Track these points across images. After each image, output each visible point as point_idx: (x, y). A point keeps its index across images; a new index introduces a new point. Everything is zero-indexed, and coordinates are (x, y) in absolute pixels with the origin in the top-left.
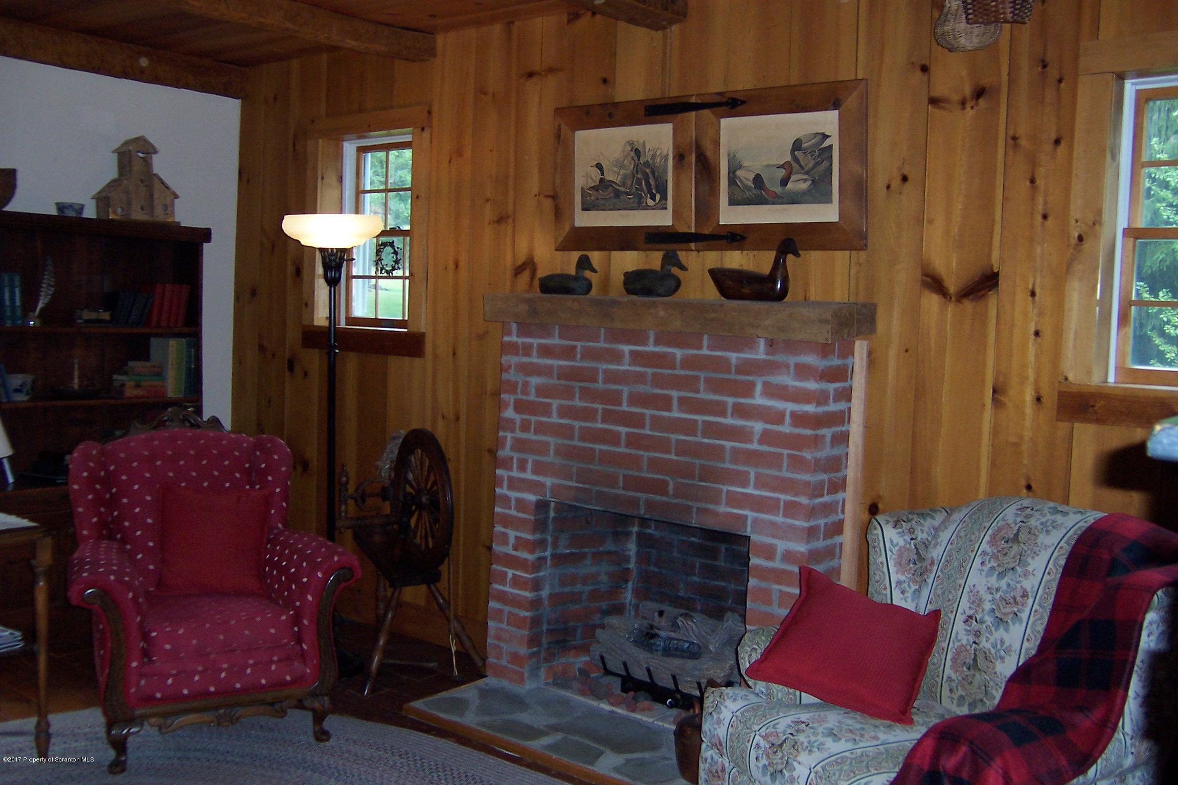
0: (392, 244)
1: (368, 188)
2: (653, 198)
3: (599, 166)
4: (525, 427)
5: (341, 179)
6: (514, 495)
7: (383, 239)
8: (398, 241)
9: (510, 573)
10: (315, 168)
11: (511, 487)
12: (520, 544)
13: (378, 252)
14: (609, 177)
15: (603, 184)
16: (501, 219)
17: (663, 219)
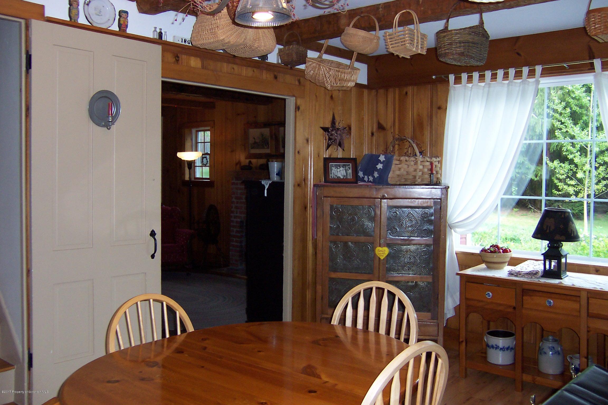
0: (206, 157)
1: (199, 142)
2: (266, 146)
3: (254, 138)
4: (237, 203)
5: (192, 140)
6: (235, 220)
7: (204, 156)
8: (208, 157)
9: (234, 239)
10: (184, 137)
11: (234, 218)
12: (237, 232)
13: (202, 160)
14: (257, 141)
15: (255, 143)
16: (232, 151)
17: (267, 151)
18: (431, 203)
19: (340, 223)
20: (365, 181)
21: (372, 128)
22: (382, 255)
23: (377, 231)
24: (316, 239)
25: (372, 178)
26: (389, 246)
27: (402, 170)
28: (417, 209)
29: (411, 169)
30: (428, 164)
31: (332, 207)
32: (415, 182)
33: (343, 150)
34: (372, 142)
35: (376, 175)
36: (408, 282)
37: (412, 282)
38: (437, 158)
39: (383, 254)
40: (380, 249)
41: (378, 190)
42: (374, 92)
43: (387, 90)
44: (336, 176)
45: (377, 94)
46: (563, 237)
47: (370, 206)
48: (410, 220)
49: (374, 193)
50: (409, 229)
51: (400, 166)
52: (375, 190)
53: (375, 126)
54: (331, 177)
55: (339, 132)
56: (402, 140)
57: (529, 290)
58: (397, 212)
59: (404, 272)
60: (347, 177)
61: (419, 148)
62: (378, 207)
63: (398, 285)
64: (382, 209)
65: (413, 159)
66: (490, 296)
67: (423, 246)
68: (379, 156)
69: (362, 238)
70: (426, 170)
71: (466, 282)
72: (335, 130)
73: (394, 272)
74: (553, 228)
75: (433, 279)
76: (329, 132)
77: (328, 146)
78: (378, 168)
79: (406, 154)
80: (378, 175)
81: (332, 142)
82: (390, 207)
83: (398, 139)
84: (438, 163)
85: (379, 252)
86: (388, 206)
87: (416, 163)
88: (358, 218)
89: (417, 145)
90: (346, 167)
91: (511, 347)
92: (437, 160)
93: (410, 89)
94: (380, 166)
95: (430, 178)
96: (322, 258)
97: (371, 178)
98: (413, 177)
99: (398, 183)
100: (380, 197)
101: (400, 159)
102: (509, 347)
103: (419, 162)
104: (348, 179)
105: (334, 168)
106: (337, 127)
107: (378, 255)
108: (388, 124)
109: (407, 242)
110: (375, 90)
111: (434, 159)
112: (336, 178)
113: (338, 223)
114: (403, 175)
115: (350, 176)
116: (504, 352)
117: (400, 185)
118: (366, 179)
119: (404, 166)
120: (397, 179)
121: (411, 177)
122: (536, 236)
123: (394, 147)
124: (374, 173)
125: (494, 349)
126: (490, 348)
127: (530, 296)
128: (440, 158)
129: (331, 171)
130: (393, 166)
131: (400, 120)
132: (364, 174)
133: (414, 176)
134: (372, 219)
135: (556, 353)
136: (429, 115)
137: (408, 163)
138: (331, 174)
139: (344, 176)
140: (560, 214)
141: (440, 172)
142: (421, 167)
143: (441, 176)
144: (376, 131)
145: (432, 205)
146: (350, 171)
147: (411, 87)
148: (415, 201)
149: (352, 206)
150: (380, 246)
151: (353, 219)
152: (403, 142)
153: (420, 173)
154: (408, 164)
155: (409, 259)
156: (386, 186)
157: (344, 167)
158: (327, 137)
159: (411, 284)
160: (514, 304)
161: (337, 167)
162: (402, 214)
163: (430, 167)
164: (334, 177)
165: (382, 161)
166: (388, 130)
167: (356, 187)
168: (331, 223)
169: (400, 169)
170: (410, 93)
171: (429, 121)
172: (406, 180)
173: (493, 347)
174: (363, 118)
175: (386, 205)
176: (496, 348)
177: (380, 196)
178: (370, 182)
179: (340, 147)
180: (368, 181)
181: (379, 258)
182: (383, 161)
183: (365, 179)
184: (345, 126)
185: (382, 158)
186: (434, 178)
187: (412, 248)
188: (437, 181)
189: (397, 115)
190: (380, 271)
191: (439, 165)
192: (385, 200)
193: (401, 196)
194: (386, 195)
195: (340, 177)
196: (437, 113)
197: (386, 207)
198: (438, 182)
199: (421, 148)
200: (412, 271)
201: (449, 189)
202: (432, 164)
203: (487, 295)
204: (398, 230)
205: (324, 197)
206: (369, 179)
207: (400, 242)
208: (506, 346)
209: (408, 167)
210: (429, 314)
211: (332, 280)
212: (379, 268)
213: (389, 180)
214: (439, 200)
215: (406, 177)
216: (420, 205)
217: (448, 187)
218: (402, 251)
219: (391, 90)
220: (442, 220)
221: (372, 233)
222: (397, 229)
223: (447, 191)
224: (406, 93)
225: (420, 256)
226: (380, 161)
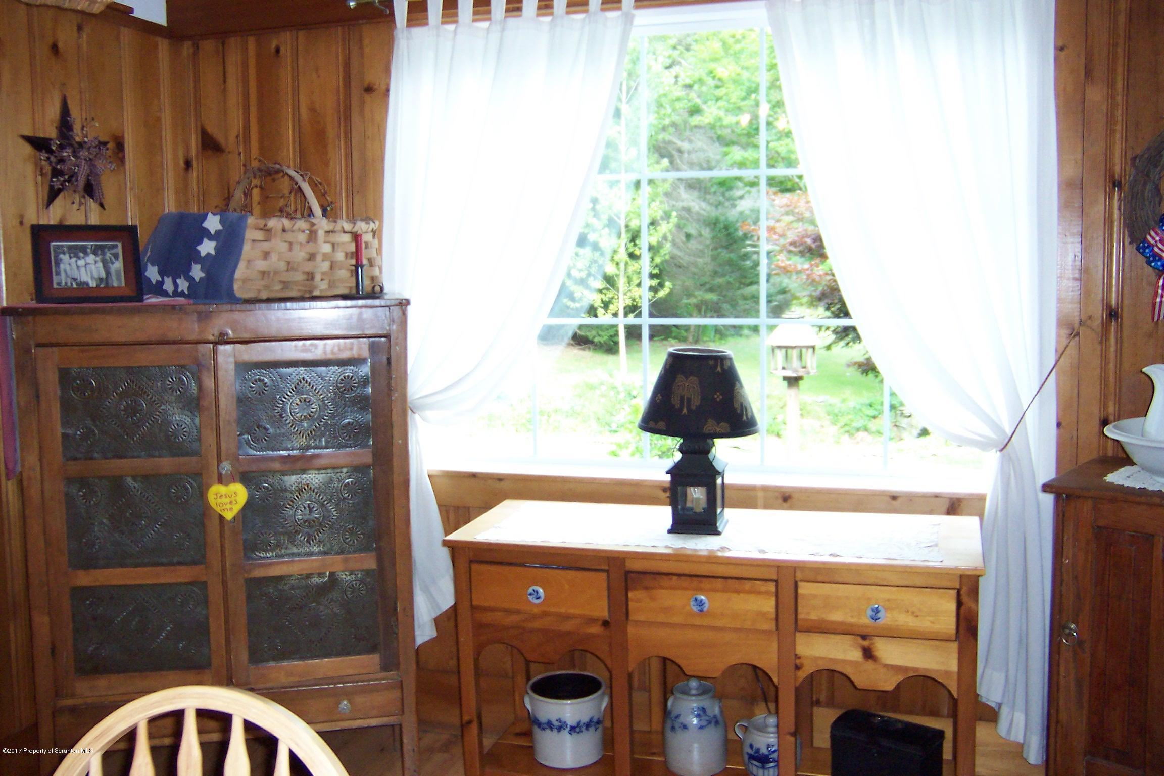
18: (360, 348)
19: (94, 420)
20: (165, 294)
21: (187, 148)
22: (228, 506)
23: (210, 439)
24: (21, 474)
25: (187, 284)
26: (245, 479)
27: (274, 257)
28: (324, 368)
29: (299, 255)
30: (347, 238)
31: (65, 376)
32: (311, 292)
33: (102, 205)
34: (186, 186)
35: (197, 272)
36: (309, 576)
37: (320, 575)
38: (369, 224)
39: (231, 503)
40: (222, 489)
41: (204, 317)
42: (187, 48)
43: (223, 44)
44: (75, 280)
45: (195, 54)
46: (724, 427)
47: (183, 366)
48: (305, 400)
49: (190, 328)
50: (303, 426)
51: (266, 246)
52: (195, 317)
53: (194, 142)
54: (59, 284)
55: (84, 153)
56: (270, 174)
57: (644, 573)
58: (266, 380)
59: (295, 550)
60: (110, 282)
61: (321, 196)
62: (208, 370)
63: (280, 587)
64: (221, 374)
65: (302, 224)
66: (538, 598)
67: (345, 470)
68: (204, 217)
69: (166, 464)
70: (340, 256)
71: (471, 562)
72: (72, 145)
73: (266, 551)
74: (696, 402)
75: (380, 560)
76: (50, 151)
77: (53, 195)
78: (203, 254)
79: (282, 212)
80: (203, 275)
81: (65, 181)
82: (244, 367)
83: (260, 170)
84: (374, 236)
85: (219, 500)
86: (236, 363)
87: (312, 236)
88: (151, 403)
89: (314, 186)
90: (104, 254)
91: (595, 720)
92: (370, 229)
93: (285, 40)
94: (207, 247)
95: (354, 279)
96: (45, 533)
97: (183, 285)
98: (305, 277)
99: (264, 295)
100: (211, 338)
101: (265, 225)
102: (591, 721)
103: (321, 233)
104: (113, 287)
105: (67, 256)
106: (78, 139)
107: (218, 509)
108: (229, 135)
109: (299, 465)
110: (190, 43)
111: (361, 226)
112: (75, 286)
113: (89, 422)
114: (276, 273)
115: (119, 279)
116: (581, 734)
117: (269, 300)
118: (168, 286)
119: (279, 245)
120: (262, 283)
121: (299, 277)
122: (652, 425)
123: (247, 194)
124: (189, 269)
125: (555, 730)
126: (544, 729)
127: (646, 588)
128: (377, 223)
129: (58, 264)
130: (247, 247)
131: (261, 124)
132: (162, 273)
133: (308, 273)
134: (194, 404)
135: (710, 722)
136: (341, 110)
137: (289, 237)
138: (58, 274)
139: (101, 280)
140: (711, 362)
141: (378, 262)
142: (327, 248)
143: (381, 272)
144: (197, 155)
145: (366, 353)
146: (118, 265)
147: (288, 33)
148: (316, 346)
149: (129, 370)
150: (220, 481)
151: (133, 410)
152: (274, 180)
153: (326, 266)
154: (291, 240)
155: (307, 512)
156: (229, 307)
157: (99, 252)
158: (48, 169)
159: (317, 580)
160: (605, 614)
161: (75, 252)
162: (280, 383)
163: (352, 248)
164: (69, 284)
165: (213, 232)
166: (229, 152)
167: (138, 311)
168: (64, 424)
169: (266, 255)
170: (286, 51)
171: (342, 124)
172: (286, 285)
173: (550, 725)
174: (159, 119)
175: (232, 360)
176: (559, 729)
177: (213, 335)
178: (182, 294)
179: (92, 196)
180: (176, 293)
181: (221, 518)
182: (217, 232)
183: (164, 287)
184: (103, 139)
185: (213, 223)
186: (364, 277)
187: (314, 478)
188: (373, 288)
189: (253, 109)
190: (227, 554)
191: (376, 241)
192: (229, 347)
193: (273, 333)
194: (230, 332)
195: (87, 284)
196: (363, 102)
197: (232, 366)
198: (377, 289)
199: (324, 195)
200: (319, 545)
201: (409, 307)
202: (356, 237)
203: (531, 594)
204: (271, 431)
205: (38, 345)
206: (176, 285)
207: (277, 466)
208: (585, 719)
209: (290, 249)
210: (373, 660)
211: (79, 593)
212: (222, 546)
213: (236, 287)
214: (383, 339)
215: (287, 277)
216: (330, 356)
217: (408, 302)
218: (286, 490)
219: (233, 42)
220: (395, 396)
221: (195, 445)
222: (266, 429)
223: (404, 314)
224: (278, 50)
225: (339, 500)
226: (206, 233)
